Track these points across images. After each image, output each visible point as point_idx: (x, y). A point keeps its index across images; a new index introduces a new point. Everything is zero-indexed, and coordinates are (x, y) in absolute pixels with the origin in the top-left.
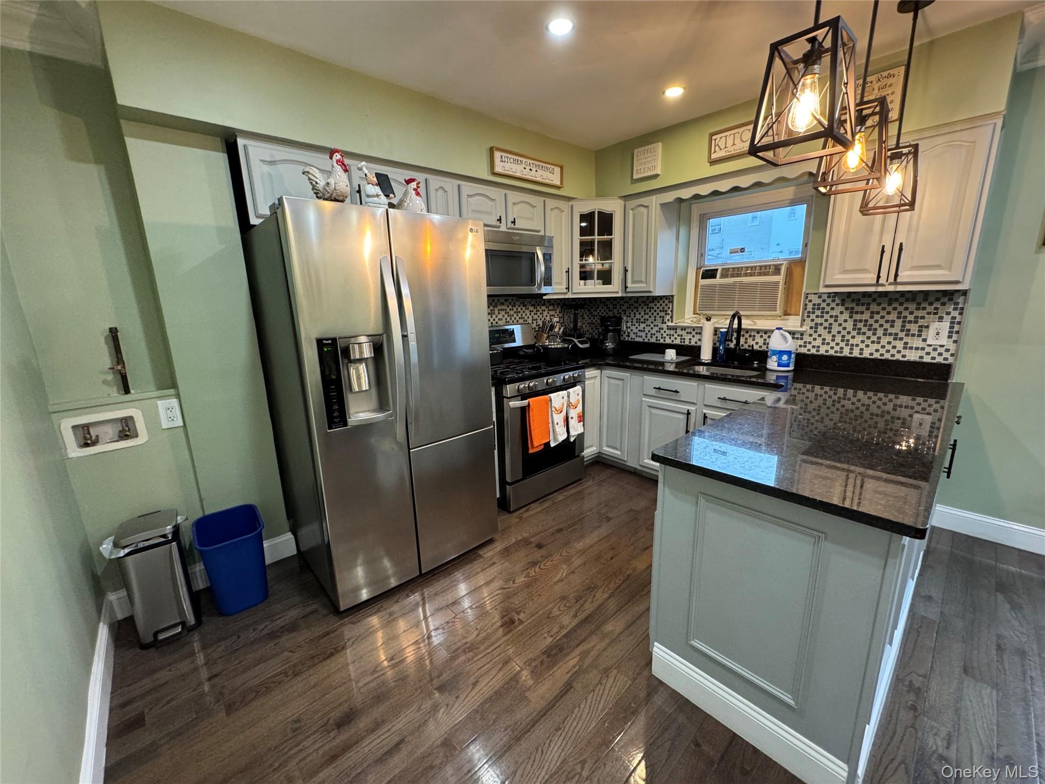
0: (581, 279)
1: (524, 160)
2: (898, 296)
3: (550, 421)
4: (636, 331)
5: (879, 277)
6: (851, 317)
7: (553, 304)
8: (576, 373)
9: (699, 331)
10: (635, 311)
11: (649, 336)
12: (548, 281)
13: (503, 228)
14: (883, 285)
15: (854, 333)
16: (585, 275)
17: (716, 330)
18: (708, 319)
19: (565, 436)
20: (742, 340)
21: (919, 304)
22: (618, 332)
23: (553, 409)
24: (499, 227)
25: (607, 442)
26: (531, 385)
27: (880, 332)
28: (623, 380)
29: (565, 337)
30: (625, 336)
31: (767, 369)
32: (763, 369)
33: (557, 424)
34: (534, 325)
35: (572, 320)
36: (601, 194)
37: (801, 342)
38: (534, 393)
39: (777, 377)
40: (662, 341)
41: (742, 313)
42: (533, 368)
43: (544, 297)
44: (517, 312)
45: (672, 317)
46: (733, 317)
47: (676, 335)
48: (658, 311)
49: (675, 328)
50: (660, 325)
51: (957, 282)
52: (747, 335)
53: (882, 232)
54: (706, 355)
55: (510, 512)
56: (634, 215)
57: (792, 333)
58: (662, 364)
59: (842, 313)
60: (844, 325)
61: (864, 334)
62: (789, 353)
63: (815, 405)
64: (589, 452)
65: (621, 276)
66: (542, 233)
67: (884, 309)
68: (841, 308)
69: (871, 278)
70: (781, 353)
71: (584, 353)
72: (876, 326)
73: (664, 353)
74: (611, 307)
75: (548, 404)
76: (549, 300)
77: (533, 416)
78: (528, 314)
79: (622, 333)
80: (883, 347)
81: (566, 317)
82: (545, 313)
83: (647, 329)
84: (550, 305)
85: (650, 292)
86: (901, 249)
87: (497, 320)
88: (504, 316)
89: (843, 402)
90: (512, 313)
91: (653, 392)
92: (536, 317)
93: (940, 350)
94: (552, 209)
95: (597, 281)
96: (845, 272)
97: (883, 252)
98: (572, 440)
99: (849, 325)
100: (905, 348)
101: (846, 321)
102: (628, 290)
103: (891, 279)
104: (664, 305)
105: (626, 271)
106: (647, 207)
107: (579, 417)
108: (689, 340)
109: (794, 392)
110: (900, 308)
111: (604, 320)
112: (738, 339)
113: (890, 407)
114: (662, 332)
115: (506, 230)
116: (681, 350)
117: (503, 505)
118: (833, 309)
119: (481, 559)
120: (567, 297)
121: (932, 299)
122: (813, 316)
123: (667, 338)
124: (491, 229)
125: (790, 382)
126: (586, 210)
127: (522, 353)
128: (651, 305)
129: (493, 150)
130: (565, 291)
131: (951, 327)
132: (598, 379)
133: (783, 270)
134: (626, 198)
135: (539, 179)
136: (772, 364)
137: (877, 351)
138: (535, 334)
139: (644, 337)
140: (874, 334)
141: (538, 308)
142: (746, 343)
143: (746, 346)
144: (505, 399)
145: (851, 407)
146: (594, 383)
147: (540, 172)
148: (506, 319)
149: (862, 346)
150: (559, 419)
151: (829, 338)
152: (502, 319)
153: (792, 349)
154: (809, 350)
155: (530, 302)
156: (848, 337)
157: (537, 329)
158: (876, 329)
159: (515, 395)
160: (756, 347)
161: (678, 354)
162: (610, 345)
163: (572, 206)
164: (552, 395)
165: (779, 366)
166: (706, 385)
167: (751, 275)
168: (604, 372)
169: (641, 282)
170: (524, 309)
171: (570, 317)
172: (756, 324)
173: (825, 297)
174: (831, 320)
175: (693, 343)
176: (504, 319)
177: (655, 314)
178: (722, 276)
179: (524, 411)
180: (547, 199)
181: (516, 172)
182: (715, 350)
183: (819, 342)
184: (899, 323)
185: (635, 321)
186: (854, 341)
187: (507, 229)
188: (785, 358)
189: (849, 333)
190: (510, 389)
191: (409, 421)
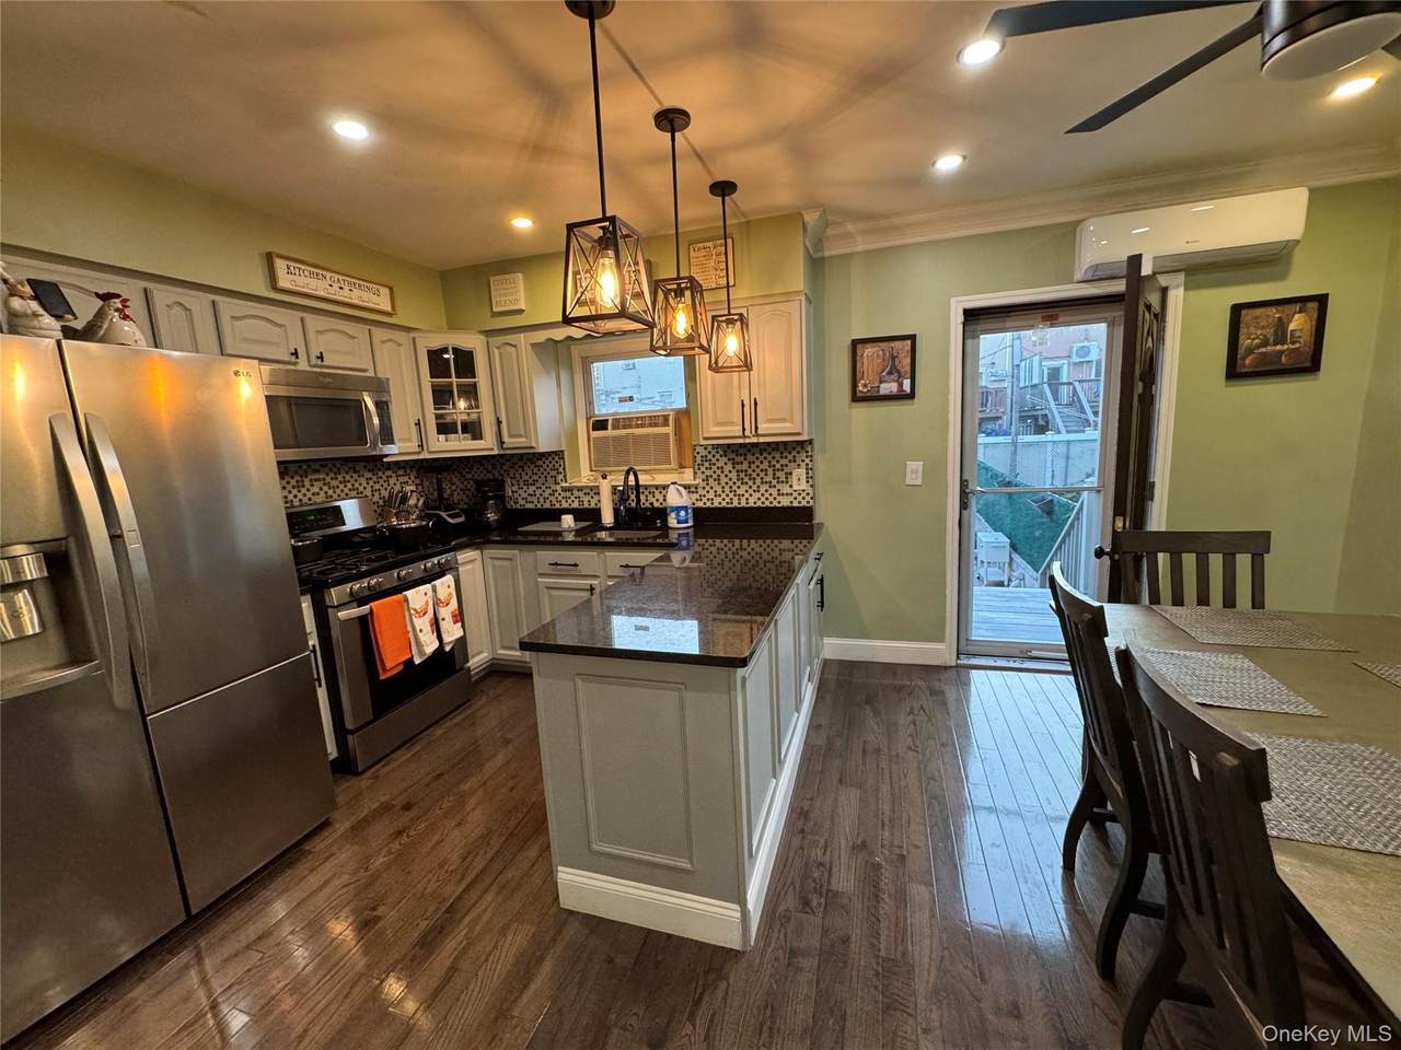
0: (439, 433)
1: (329, 275)
2: (765, 446)
3: (409, 628)
4: (525, 495)
5: (744, 430)
6: (734, 468)
7: (404, 468)
8: (443, 558)
9: (595, 491)
10: (520, 470)
11: (542, 500)
12: (387, 436)
13: (303, 365)
14: (748, 437)
15: (739, 483)
16: (445, 428)
17: (614, 488)
18: (604, 477)
19: (436, 645)
20: (642, 498)
21: (782, 453)
22: (501, 499)
23: (412, 612)
24: (295, 364)
25: (501, 640)
26: (373, 582)
27: (758, 481)
28: (510, 559)
29: (427, 511)
30: (512, 503)
31: (669, 528)
32: (665, 528)
33: (421, 631)
34: (376, 498)
35: (435, 487)
36: (453, 326)
37: (696, 496)
38: (376, 594)
39: (679, 534)
40: (558, 506)
41: (636, 468)
42: (378, 559)
43: (385, 460)
44: (345, 482)
45: (565, 476)
46: (628, 472)
47: (573, 498)
48: (548, 470)
49: (570, 489)
50: (554, 487)
51: (799, 434)
52: (646, 493)
53: (740, 388)
54: (608, 518)
55: (357, 774)
56: (500, 354)
57: (685, 487)
58: (559, 534)
59: (726, 464)
60: (730, 476)
61: (746, 483)
62: (685, 508)
63: (718, 560)
64: (477, 660)
65: (495, 429)
66: (371, 374)
67: (757, 459)
68: (724, 459)
69: (737, 430)
70: (678, 509)
71: (458, 530)
72: (754, 475)
73: (559, 520)
74: (490, 468)
75: (403, 607)
76: (397, 463)
77: (380, 627)
78: (364, 484)
79: (508, 499)
80: (763, 495)
81: (426, 484)
82: (392, 481)
83: (539, 492)
84: (399, 468)
85: (532, 448)
86: (756, 404)
87: (309, 495)
88: (321, 489)
89: (741, 553)
90: (334, 483)
91: (549, 570)
92: (377, 486)
93: (804, 494)
94: (383, 342)
95: (462, 436)
96: (718, 424)
97: (743, 406)
98: (448, 648)
99: (734, 475)
100: (779, 495)
101: (730, 472)
102: (505, 446)
103: (753, 432)
104: (554, 462)
105: (499, 422)
106: (514, 346)
107: (454, 616)
108: (588, 502)
109: (698, 549)
110: (770, 458)
111: (479, 484)
112: (638, 497)
113: (776, 553)
114: (557, 495)
115: (308, 369)
116: (579, 514)
117: (345, 766)
118: (718, 460)
119: (310, 857)
120: (421, 457)
121: (790, 448)
122: (703, 469)
123: (563, 502)
124: (281, 366)
125: (691, 539)
126: (436, 344)
127: (357, 539)
128: (540, 463)
129: (272, 257)
130: (417, 450)
131: (807, 473)
132: (479, 562)
133: (671, 419)
134: (488, 333)
135: (355, 301)
136: (672, 521)
137: (759, 499)
138: (379, 511)
139: (536, 502)
140: (754, 483)
141: (380, 474)
142: (647, 500)
143: (647, 505)
144: (330, 610)
145: (748, 557)
146: (473, 569)
147: (356, 292)
148: (326, 493)
149: (747, 495)
150: (423, 624)
151: (719, 491)
152: (318, 494)
153: (688, 504)
154: (705, 504)
155: (365, 467)
156: (734, 488)
157: (381, 502)
158: (754, 479)
159: (346, 600)
160: (656, 505)
161: (576, 520)
162: (492, 516)
163: (414, 339)
164: (409, 593)
165: (678, 523)
166: (607, 554)
167: (642, 426)
168: (486, 552)
169: (520, 436)
170: (355, 476)
171: (431, 483)
172: (654, 479)
173: (710, 448)
174: (719, 472)
175: (593, 506)
176: (322, 493)
177: (545, 473)
178: (614, 428)
179: (364, 622)
180: (373, 328)
181: (316, 290)
182: (616, 511)
183: (711, 495)
184: (770, 471)
185: (521, 483)
186: (739, 492)
187: (310, 366)
188: (683, 513)
189: (734, 483)
190: (335, 594)
191: (139, 670)
